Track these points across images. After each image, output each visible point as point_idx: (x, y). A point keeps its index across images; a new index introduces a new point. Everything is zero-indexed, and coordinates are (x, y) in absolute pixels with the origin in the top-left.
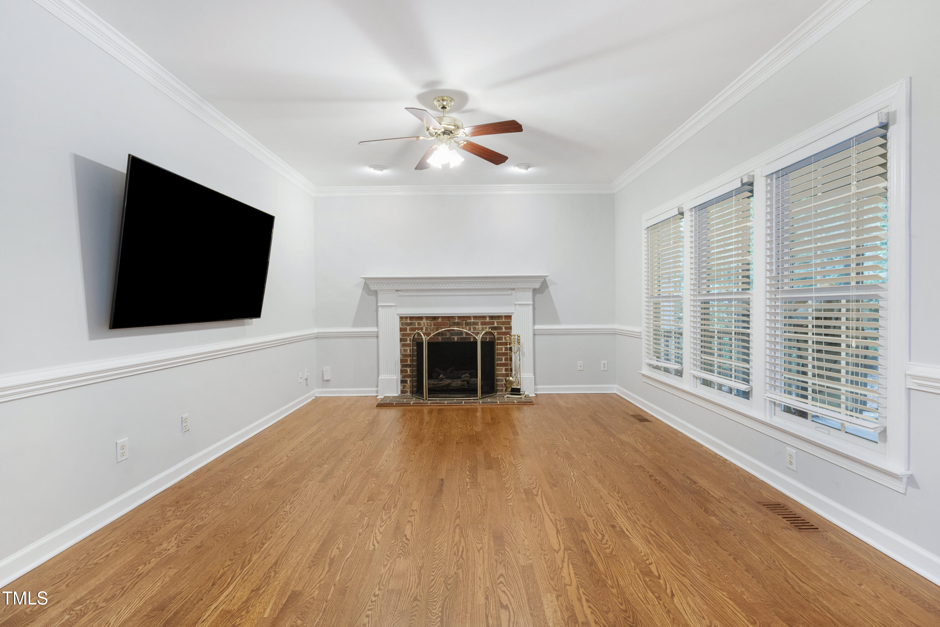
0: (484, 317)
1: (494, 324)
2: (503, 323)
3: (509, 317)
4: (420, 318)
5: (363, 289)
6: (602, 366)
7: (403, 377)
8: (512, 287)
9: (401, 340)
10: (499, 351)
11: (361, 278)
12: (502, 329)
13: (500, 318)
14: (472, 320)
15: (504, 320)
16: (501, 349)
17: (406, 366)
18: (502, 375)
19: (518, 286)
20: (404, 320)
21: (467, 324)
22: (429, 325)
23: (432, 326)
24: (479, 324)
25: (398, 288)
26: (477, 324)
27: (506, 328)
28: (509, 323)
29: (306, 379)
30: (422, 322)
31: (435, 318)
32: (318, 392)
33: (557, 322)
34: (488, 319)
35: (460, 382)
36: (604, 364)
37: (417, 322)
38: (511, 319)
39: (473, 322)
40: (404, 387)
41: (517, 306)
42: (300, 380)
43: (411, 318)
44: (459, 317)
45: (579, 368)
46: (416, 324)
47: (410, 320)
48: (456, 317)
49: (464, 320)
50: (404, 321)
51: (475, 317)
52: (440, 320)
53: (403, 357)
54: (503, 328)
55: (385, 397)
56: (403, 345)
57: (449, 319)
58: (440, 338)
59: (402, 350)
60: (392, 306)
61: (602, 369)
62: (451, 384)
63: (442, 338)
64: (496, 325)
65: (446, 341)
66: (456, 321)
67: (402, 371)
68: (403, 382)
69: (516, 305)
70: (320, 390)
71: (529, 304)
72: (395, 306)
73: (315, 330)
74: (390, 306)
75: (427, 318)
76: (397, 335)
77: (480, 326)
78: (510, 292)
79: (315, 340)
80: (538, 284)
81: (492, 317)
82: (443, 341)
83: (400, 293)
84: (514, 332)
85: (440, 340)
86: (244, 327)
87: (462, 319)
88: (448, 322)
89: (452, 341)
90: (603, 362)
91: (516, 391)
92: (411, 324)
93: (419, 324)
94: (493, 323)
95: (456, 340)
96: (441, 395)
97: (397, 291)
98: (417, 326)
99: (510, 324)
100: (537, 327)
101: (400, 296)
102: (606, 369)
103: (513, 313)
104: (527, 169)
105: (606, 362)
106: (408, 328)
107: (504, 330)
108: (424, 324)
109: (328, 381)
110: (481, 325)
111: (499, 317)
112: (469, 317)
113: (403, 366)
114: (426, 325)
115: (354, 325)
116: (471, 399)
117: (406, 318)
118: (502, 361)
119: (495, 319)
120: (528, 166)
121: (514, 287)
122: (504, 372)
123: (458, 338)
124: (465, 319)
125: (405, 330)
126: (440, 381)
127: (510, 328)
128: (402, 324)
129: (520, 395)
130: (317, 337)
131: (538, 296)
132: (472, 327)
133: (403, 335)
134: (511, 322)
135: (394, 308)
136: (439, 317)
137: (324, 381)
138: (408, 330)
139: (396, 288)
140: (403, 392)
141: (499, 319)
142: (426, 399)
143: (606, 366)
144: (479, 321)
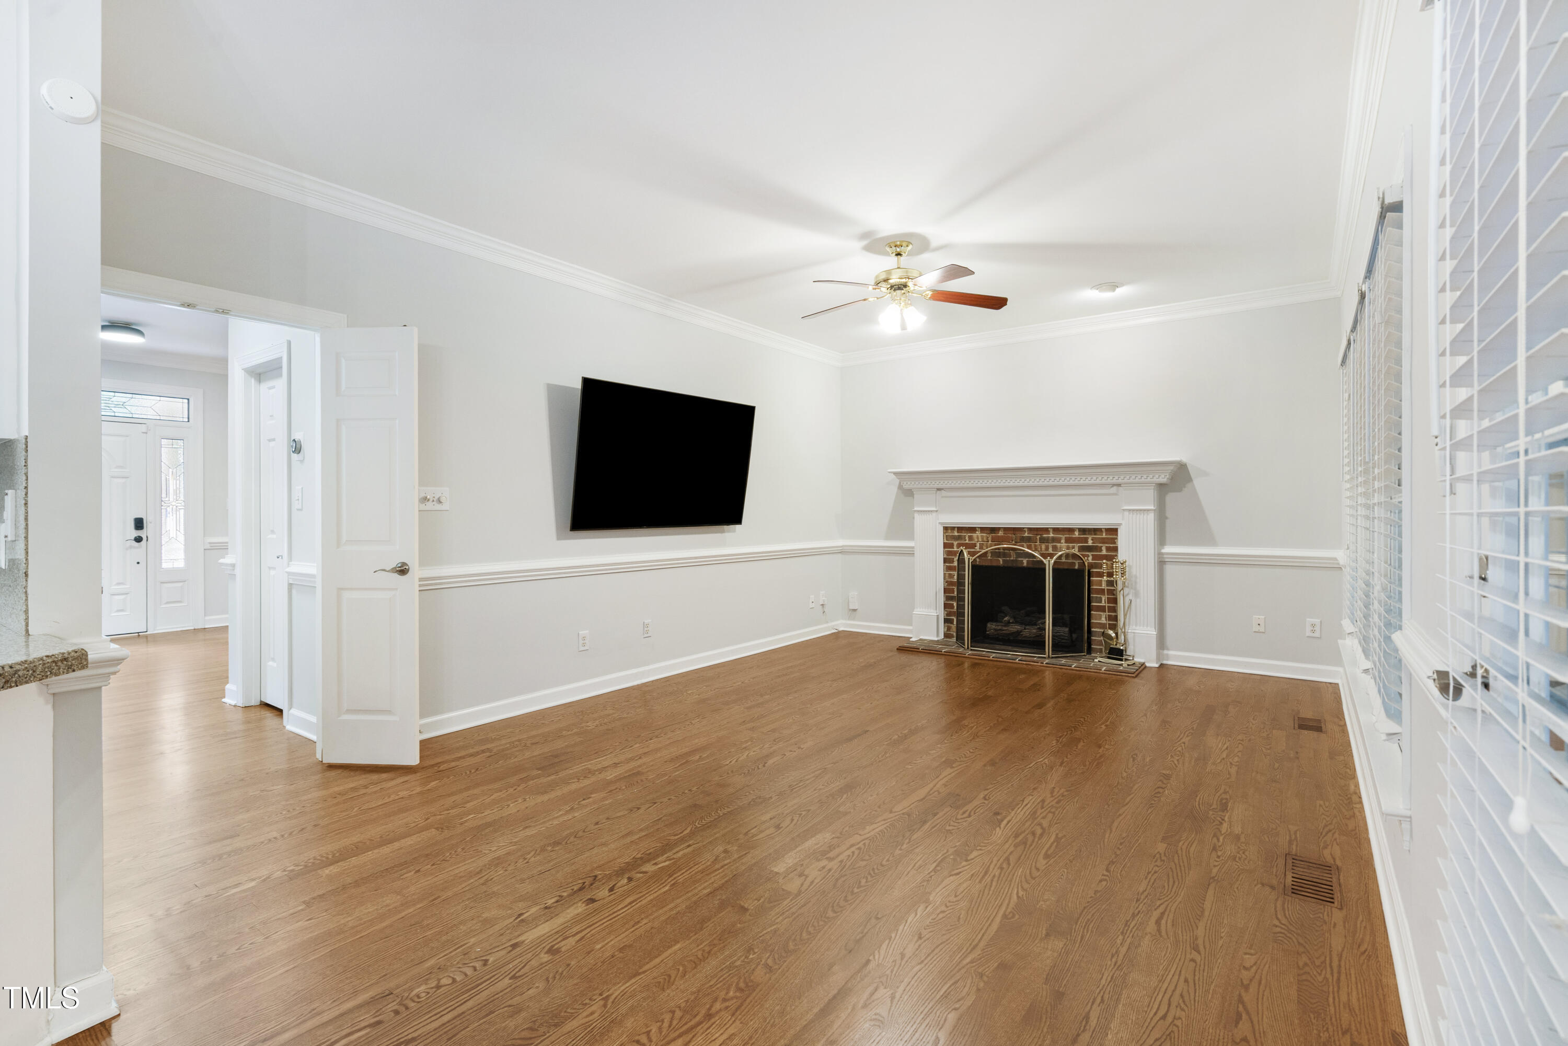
0: (1071, 530)
1: (1087, 542)
2: (1103, 541)
3: (1113, 531)
4: (972, 530)
5: (898, 488)
6: (1308, 629)
7: (947, 615)
8: (1115, 481)
9: (945, 561)
10: (1096, 585)
11: (889, 472)
12: (1101, 550)
13: (1098, 533)
14: (1051, 535)
15: (1104, 536)
16: (1100, 583)
17: (952, 598)
18: (1102, 626)
19: (1126, 480)
20: (950, 531)
21: (1043, 540)
22: (985, 539)
23: (990, 542)
24: (1063, 541)
25: (940, 486)
26: (1059, 541)
27: (1108, 549)
28: (1114, 541)
29: (822, 605)
30: (974, 535)
31: (993, 530)
32: (843, 625)
33: (1212, 542)
34: (1077, 533)
35: (1035, 631)
36: (1313, 625)
37: (967, 535)
38: (1117, 535)
39: (1053, 537)
40: (949, 629)
41: (1126, 513)
42: (812, 605)
43: (960, 529)
44: (1030, 530)
45: (1256, 628)
46: (967, 538)
47: (958, 532)
48: (1026, 530)
49: (1038, 534)
50: (950, 533)
51: (1056, 530)
52: (1001, 533)
53: (947, 585)
54: (1104, 549)
55: (921, 640)
56: (949, 568)
57: (1014, 532)
58: (1001, 560)
59: (947, 575)
60: (932, 511)
61: (1308, 633)
62: (1021, 632)
63: (1003, 561)
64: (1090, 543)
65: (1010, 565)
66: (1026, 535)
67: (946, 606)
68: (946, 621)
69: (1124, 510)
70: (844, 622)
71: (1148, 510)
72: (937, 511)
73: (840, 543)
74: (929, 511)
75: (983, 529)
76: (940, 553)
77: (1063, 544)
78: (1114, 489)
79: (840, 555)
80: (1163, 476)
81: (1083, 531)
82: (1006, 565)
83: (944, 493)
84: (1122, 555)
85: (1001, 563)
86: (723, 534)
87: (1035, 533)
88: (1014, 536)
89: (1019, 565)
90: (1309, 620)
91: (1117, 653)
92: (959, 538)
93: (971, 538)
94: (1086, 540)
95: (1025, 564)
96: (998, 646)
97: (939, 489)
98: (967, 542)
99: (1115, 543)
100: (1167, 549)
101: (943, 497)
102: (1317, 634)
103: (1120, 524)
104: (1114, 290)
105: (1317, 621)
106: (955, 543)
107: (1104, 552)
108: (978, 538)
109: (855, 610)
110: (1066, 543)
111: (1096, 531)
112: (1046, 530)
113: (948, 598)
114: (980, 540)
115: (887, 538)
116: (1035, 657)
117: (953, 528)
118: (1101, 602)
119: (1089, 534)
120: (1113, 286)
121: (1120, 481)
122: (1103, 620)
123: (1028, 562)
124: (1041, 533)
125: (951, 546)
126: (1005, 626)
127: (1116, 549)
128: (947, 537)
129: (1121, 660)
130: (843, 551)
131: (1171, 498)
132: (1050, 545)
133: (949, 553)
134: (1117, 539)
135: (934, 514)
136: (999, 528)
137: (850, 610)
138: (955, 547)
139: (936, 486)
140: (947, 635)
141: (1095, 534)
142: (968, 648)
143: (1317, 628)
144: (1063, 537)
